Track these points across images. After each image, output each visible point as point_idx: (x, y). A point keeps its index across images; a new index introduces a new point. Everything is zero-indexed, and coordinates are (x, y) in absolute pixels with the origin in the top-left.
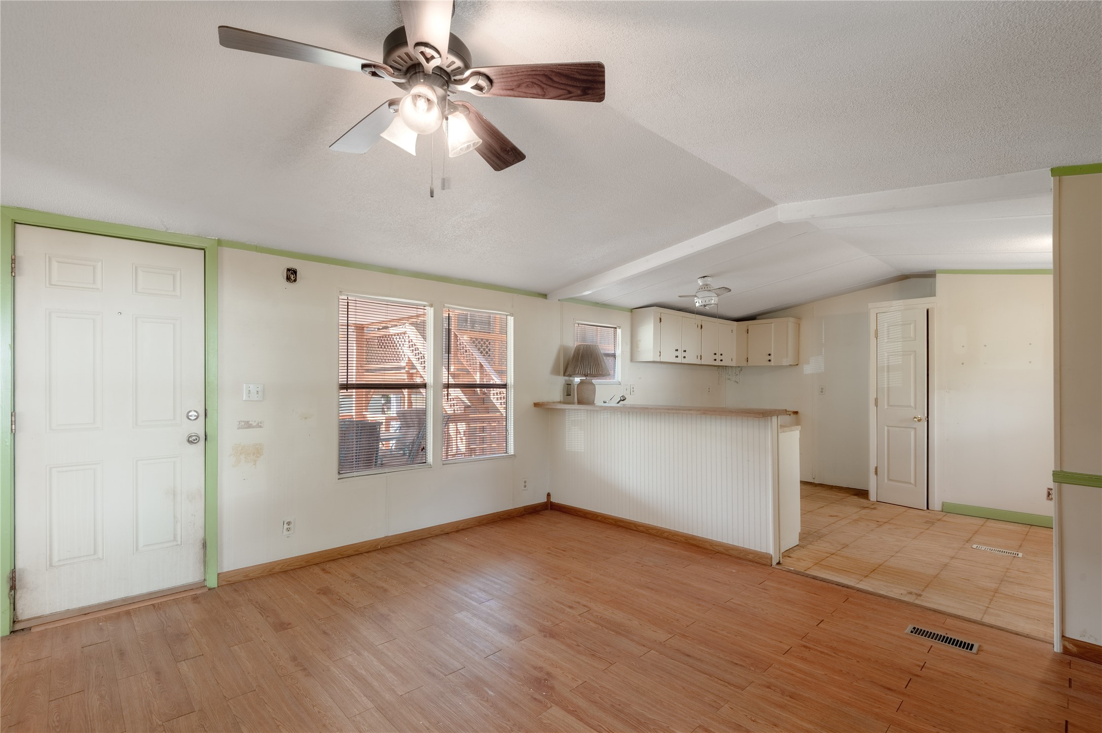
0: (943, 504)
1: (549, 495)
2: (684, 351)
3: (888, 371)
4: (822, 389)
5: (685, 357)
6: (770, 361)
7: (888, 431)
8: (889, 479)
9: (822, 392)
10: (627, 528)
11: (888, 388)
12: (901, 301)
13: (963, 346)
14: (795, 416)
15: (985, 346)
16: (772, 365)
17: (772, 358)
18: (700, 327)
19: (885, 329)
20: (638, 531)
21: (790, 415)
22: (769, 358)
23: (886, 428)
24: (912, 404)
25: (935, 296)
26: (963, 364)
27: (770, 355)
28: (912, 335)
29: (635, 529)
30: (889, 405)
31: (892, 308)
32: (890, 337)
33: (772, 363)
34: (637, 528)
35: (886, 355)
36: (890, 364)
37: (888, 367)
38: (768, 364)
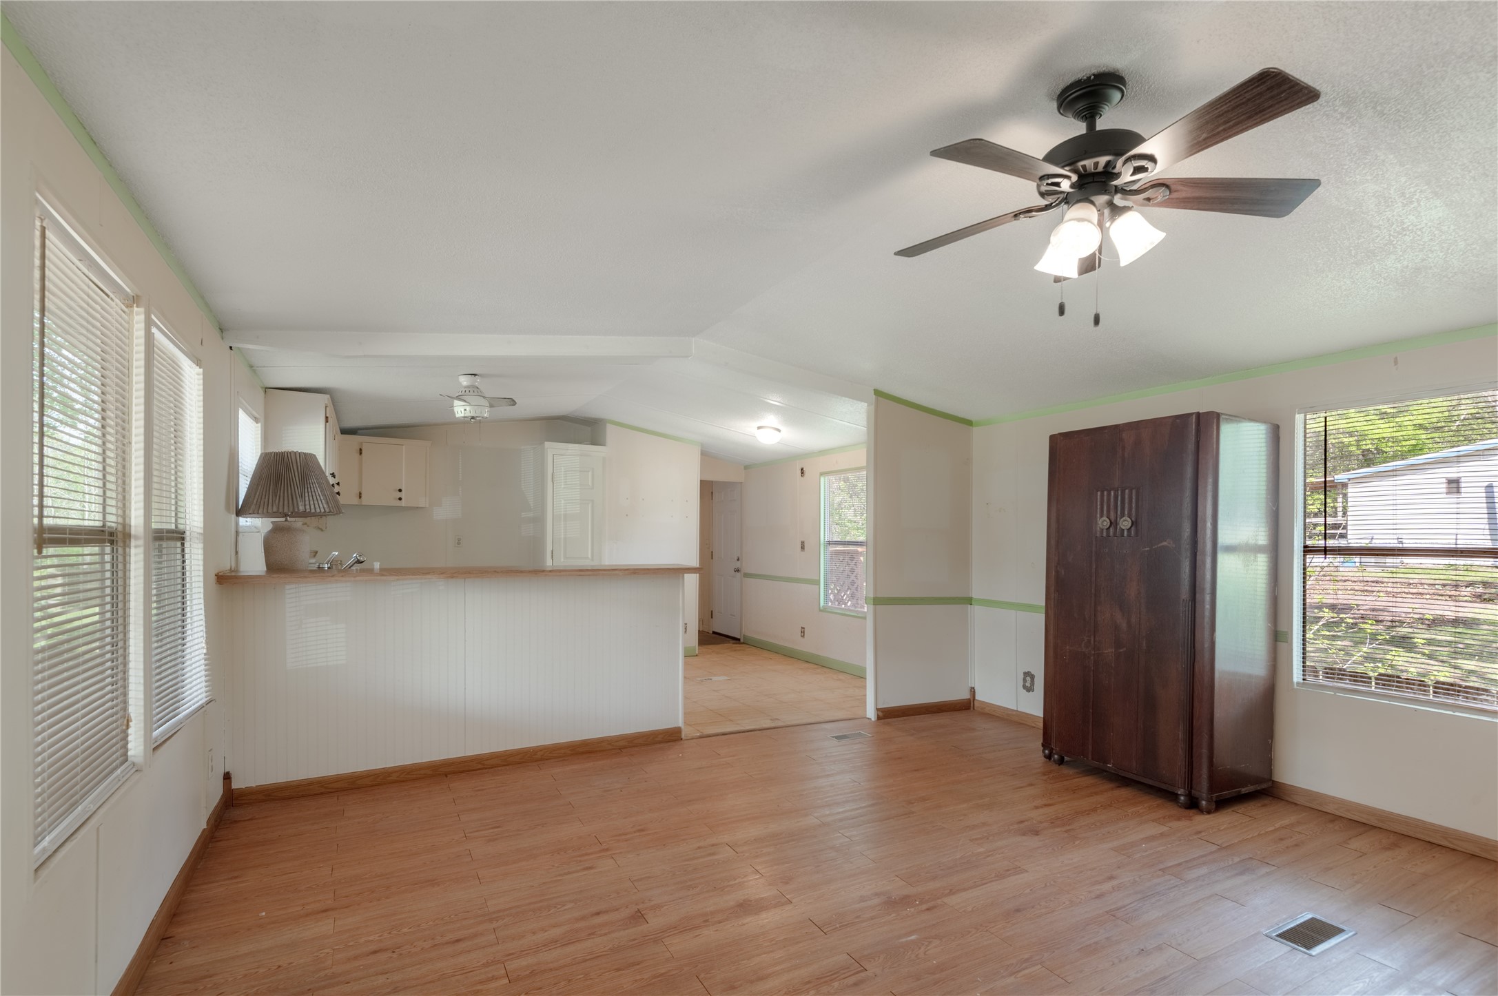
1: (227, 777)
3: (565, 520)
4: (459, 540)
6: (400, 499)
9: (459, 543)
10: (469, 771)
11: (566, 539)
12: (578, 445)
13: (627, 498)
16: (403, 505)
17: (402, 495)
19: (562, 473)
20: (486, 768)
22: (399, 494)
24: (590, 556)
25: (605, 444)
26: (627, 515)
27: (400, 490)
28: (590, 484)
29: (480, 766)
30: (565, 557)
32: (567, 483)
33: (403, 503)
34: (483, 764)
35: (563, 502)
36: (568, 512)
37: (565, 515)
38: (398, 503)
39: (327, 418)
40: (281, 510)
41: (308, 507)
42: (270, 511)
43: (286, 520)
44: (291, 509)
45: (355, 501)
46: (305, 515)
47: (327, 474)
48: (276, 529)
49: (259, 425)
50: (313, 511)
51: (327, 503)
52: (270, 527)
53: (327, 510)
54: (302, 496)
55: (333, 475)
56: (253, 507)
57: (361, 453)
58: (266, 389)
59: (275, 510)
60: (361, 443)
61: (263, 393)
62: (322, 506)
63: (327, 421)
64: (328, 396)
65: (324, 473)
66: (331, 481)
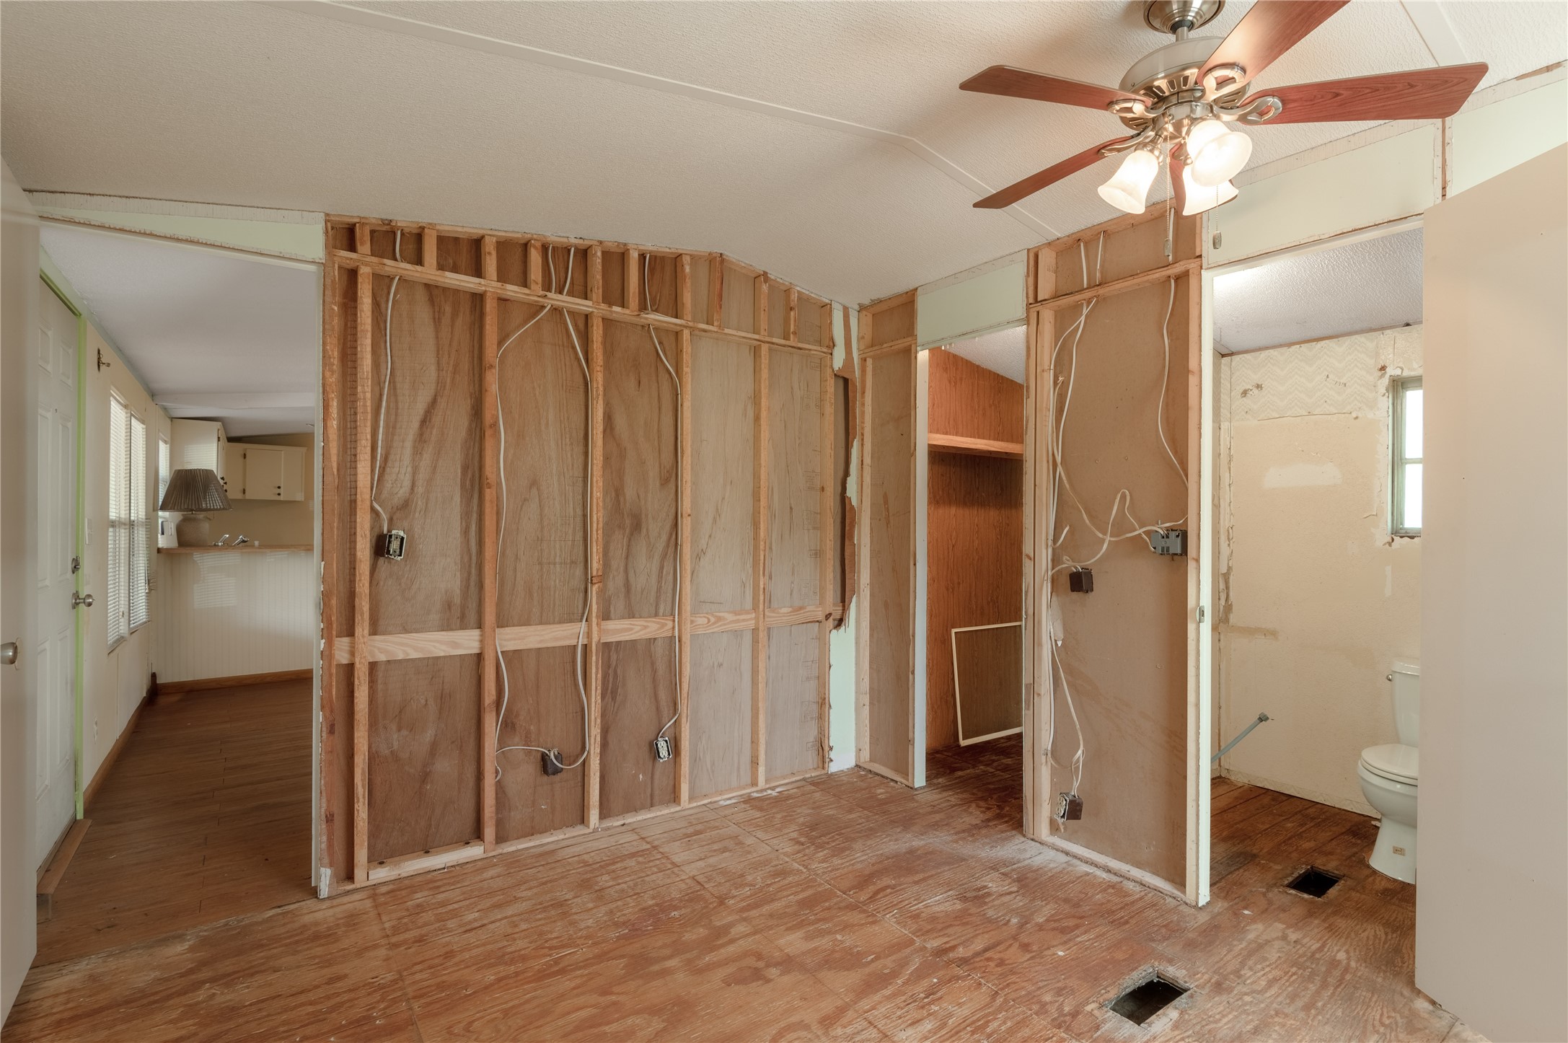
1: (154, 676)
6: (279, 494)
17: (281, 491)
22: (278, 491)
38: (277, 498)
39: (219, 438)
40: (190, 507)
41: (208, 505)
42: (182, 508)
43: (192, 514)
44: (197, 507)
45: (239, 496)
46: (207, 510)
47: (219, 478)
48: (185, 520)
49: (168, 445)
50: (212, 507)
51: (222, 502)
52: (181, 518)
53: (222, 507)
54: (205, 498)
55: (222, 478)
56: (170, 505)
57: (245, 458)
58: (172, 419)
59: (186, 507)
60: (245, 450)
61: (170, 422)
62: (218, 504)
63: (219, 440)
64: (220, 423)
65: (217, 478)
66: (222, 482)
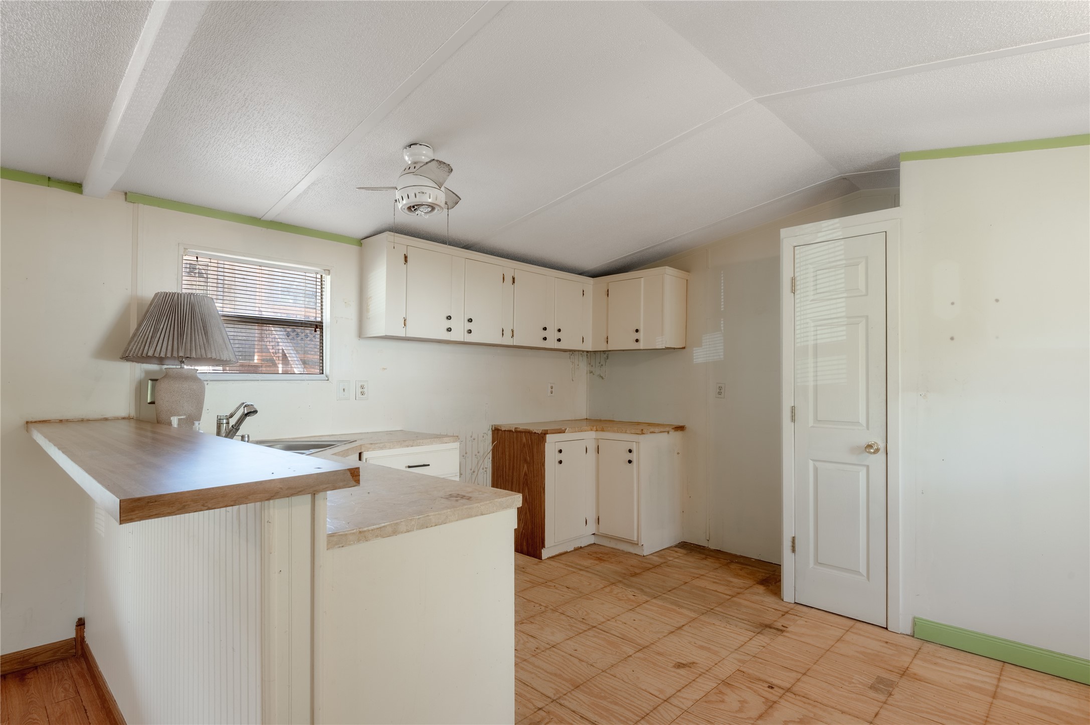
0: (914, 624)
2: (469, 321)
3: (816, 355)
4: (720, 388)
5: (470, 331)
6: (637, 341)
7: (816, 470)
8: (817, 562)
9: (720, 393)
11: (816, 388)
12: (837, 220)
13: (953, 304)
14: (679, 434)
15: (997, 301)
16: (642, 348)
18: (509, 280)
19: (810, 275)
21: (668, 432)
22: (636, 336)
23: (811, 463)
24: (862, 420)
25: (899, 206)
26: (952, 339)
27: (637, 329)
28: (862, 286)
30: (816, 420)
31: (820, 235)
32: (818, 291)
33: (642, 345)
35: (813, 324)
36: (819, 341)
37: (816, 346)
